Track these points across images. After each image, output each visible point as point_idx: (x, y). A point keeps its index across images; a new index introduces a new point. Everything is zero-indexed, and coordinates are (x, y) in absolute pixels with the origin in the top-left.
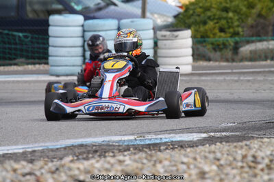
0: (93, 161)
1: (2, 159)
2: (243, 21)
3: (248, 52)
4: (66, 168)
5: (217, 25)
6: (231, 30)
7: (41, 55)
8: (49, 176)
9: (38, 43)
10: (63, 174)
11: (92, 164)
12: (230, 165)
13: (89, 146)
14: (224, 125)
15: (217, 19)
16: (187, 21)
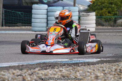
0: (48, 70)
1: (8, 68)
2: (119, 9)
3: (121, 22)
4: (36, 73)
5: (107, 10)
6: (113, 13)
7: (29, 22)
8: (28, 76)
9: (27, 17)
10: (35, 76)
11: (48, 72)
12: (109, 73)
13: (47, 63)
14: (108, 55)
15: (107, 8)
16: (94, 8)
